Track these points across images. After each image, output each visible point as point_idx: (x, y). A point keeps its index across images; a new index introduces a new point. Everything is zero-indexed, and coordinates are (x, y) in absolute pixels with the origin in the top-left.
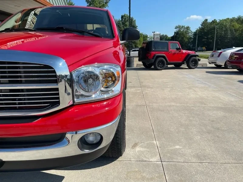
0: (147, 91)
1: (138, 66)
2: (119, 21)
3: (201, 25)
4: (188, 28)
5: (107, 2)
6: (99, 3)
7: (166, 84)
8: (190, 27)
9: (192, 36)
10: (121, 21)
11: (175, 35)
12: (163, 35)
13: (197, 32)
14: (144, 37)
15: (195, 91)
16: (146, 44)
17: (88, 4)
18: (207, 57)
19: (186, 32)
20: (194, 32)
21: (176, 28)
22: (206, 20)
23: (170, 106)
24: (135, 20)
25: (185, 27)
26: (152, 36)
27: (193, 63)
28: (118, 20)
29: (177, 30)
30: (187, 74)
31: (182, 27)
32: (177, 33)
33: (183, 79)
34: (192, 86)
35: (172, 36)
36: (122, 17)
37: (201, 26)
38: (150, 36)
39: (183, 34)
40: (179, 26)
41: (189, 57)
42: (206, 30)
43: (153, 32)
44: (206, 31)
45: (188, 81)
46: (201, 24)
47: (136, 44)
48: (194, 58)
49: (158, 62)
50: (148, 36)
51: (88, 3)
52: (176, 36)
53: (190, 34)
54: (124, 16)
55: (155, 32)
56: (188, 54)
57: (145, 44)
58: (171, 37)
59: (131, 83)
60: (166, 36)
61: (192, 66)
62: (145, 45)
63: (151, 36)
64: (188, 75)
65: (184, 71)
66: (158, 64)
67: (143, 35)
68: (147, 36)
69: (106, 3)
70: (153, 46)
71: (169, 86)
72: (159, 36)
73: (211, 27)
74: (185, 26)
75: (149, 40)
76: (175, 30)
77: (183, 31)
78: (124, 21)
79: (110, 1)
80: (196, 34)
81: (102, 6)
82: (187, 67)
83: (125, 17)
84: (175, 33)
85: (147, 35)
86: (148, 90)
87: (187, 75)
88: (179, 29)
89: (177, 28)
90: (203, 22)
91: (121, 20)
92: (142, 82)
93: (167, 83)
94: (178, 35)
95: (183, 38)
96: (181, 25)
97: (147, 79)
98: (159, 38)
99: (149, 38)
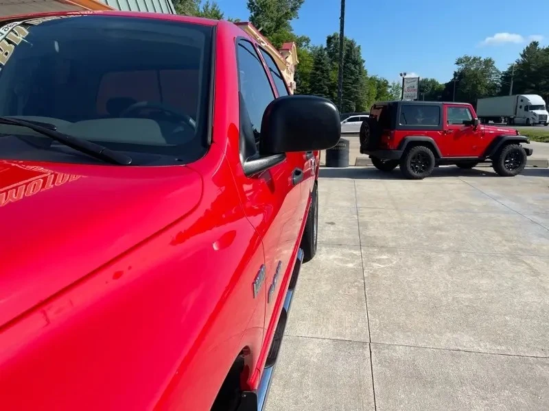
0: (376, 265)
1: (359, 163)
2: (321, 50)
3: (522, 56)
4: (488, 63)
5: (296, 8)
6: (278, 11)
7: (438, 233)
8: (493, 59)
9: (498, 81)
10: (326, 49)
11: (454, 78)
12: (425, 81)
13: (511, 72)
14: (379, 87)
15: (535, 273)
16: (381, 110)
17: (253, 14)
18: (541, 138)
19: (482, 73)
20: (506, 73)
21: (457, 63)
22: (535, 44)
23: (455, 353)
24: (359, 47)
25: (482, 59)
26: (398, 84)
27: (511, 162)
28: (319, 47)
29: (461, 67)
30: (495, 194)
31: (475, 59)
32: (459, 76)
33: (485, 215)
34: (521, 249)
35: (448, 82)
36: (329, 40)
37: (520, 58)
38: (394, 84)
39: (475, 76)
40: (466, 58)
41: (500, 143)
42: (533, 67)
43: (401, 75)
44: (533, 70)
45: (504, 224)
46: (522, 53)
47: (360, 101)
48: (515, 146)
49: (414, 158)
50: (390, 84)
51: (251, 12)
52: (457, 83)
53: (493, 78)
54: (333, 37)
55: (405, 74)
56: (498, 137)
57: (379, 109)
58: (447, 85)
59: (332, 228)
60: (433, 81)
61: (509, 168)
62: (378, 113)
63: (396, 84)
64: (500, 198)
65: (486, 185)
66: (412, 163)
67: (377, 81)
68: (387, 83)
69: (293, 9)
70: (399, 116)
71: (445, 246)
72: (416, 83)
73: (546, 61)
74: (480, 58)
75: (391, 92)
76: (457, 68)
77: (477, 69)
78: (333, 49)
79: (302, 5)
80: (511, 77)
81: (283, 15)
82: (491, 170)
83: (335, 39)
84: (455, 74)
85: (385, 81)
86: (379, 261)
87: (495, 199)
88: (466, 65)
89: (461, 62)
90: (527, 47)
91: (325, 46)
92: (365, 225)
93: (439, 228)
94: (462, 80)
95: (475, 87)
96: (472, 55)
97: (380, 213)
98: (416, 87)
99: (390, 87)
